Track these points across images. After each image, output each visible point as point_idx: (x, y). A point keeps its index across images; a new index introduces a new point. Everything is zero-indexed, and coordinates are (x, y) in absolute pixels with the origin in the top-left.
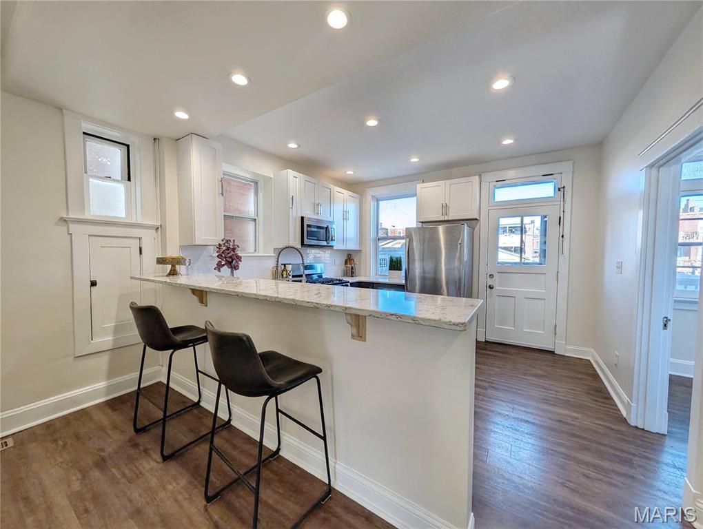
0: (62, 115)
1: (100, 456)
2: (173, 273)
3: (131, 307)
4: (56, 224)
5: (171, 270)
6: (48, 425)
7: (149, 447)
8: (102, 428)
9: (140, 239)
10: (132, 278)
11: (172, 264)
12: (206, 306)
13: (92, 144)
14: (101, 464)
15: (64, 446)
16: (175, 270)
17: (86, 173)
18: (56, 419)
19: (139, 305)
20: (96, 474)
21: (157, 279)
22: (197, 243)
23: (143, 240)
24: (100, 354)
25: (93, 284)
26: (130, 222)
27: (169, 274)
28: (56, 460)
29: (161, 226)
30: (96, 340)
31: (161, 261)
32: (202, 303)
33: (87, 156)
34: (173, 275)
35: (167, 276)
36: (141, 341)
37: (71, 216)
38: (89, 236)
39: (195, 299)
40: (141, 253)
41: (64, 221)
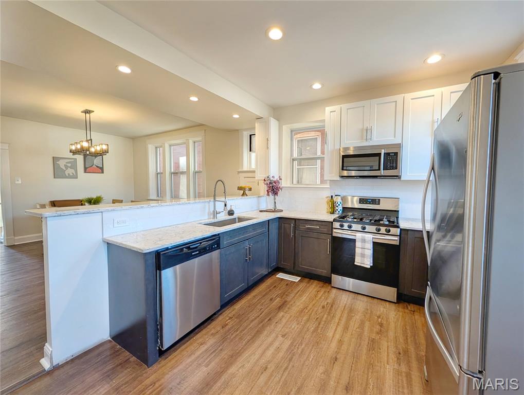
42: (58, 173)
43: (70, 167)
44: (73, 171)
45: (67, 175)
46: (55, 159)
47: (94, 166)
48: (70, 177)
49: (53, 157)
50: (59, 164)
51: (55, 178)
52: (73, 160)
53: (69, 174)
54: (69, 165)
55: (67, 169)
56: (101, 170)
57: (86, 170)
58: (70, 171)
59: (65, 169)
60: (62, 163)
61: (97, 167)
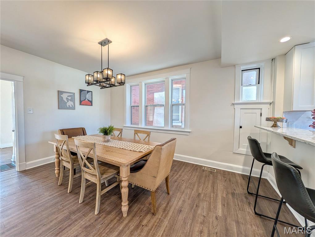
0: (235, 67)
1: (234, 192)
2: (275, 126)
3: (248, 138)
4: (231, 106)
5: (274, 124)
6: (224, 171)
7: (251, 203)
8: (237, 182)
9: (261, 109)
10: (255, 126)
11: (275, 122)
12: (295, 147)
13: (245, 74)
14: (233, 194)
15: (226, 180)
16: (276, 124)
17: (242, 85)
18: (227, 171)
19: (252, 138)
20: (230, 196)
21: (266, 128)
22: (294, 110)
23: (263, 110)
24: (242, 155)
25: (241, 127)
26: (258, 102)
27: (273, 126)
28: (222, 183)
29: (273, 102)
30: (240, 149)
31: (268, 119)
32: (292, 145)
33: (243, 78)
34: (275, 127)
35: (271, 127)
36: (251, 155)
37: (235, 102)
38: (241, 109)
39: (287, 142)
40: (261, 116)
41: (233, 104)
42: (62, 105)
43: (70, 100)
44: (72, 103)
45: (68, 107)
46: (60, 93)
47: (86, 100)
48: (69, 108)
49: (58, 91)
50: (62, 97)
51: (59, 109)
52: (72, 94)
53: (69, 106)
54: (70, 98)
55: (68, 101)
56: (90, 103)
57: (81, 103)
58: (70, 103)
59: (67, 102)
60: (64, 96)
61: (88, 100)
